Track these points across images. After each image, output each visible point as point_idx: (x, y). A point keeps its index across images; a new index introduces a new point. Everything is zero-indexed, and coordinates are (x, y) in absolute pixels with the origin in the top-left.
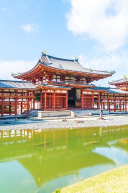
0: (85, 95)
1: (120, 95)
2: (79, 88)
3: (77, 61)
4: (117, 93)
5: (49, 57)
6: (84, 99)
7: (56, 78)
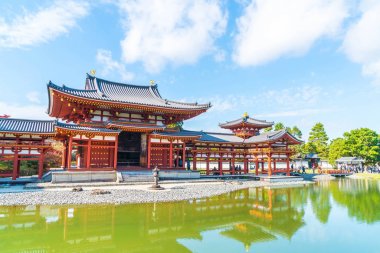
0: (154, 145)
1: (233, 146)
2: (144, 133)
3: (154, 88)
4: (227, 142)
5: (99, 81)
6: (152, 152)
7: (102, 116)
